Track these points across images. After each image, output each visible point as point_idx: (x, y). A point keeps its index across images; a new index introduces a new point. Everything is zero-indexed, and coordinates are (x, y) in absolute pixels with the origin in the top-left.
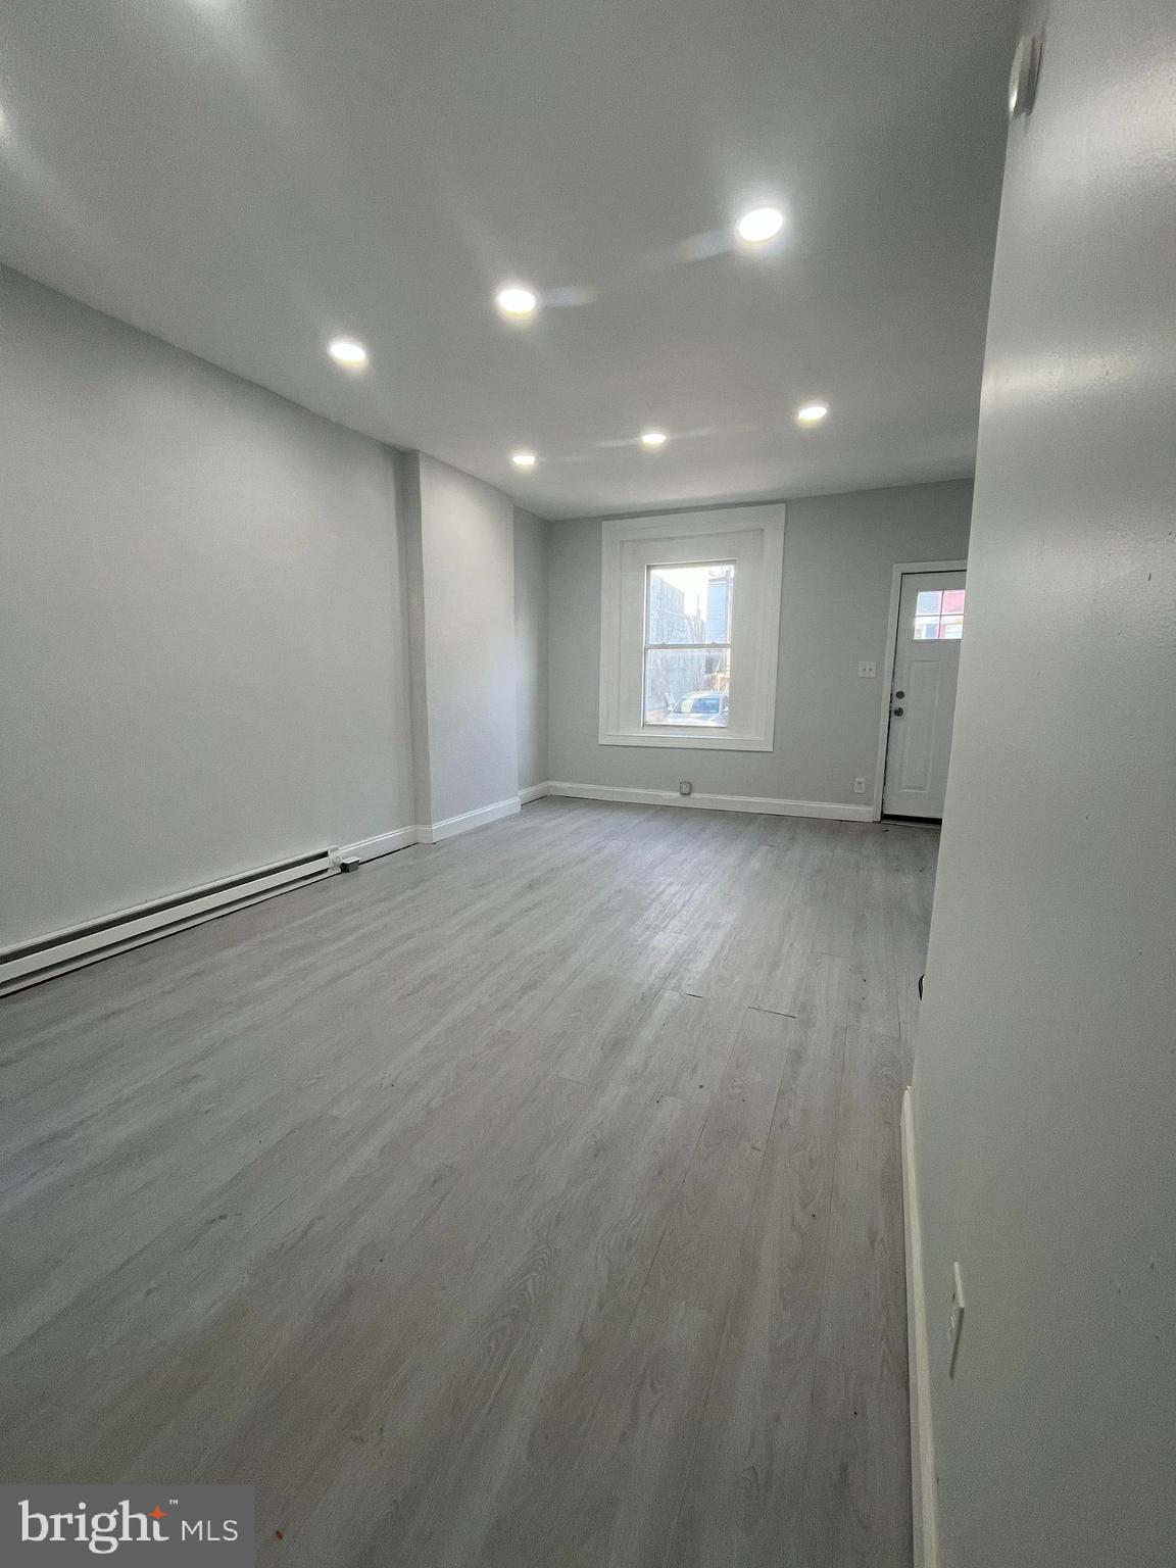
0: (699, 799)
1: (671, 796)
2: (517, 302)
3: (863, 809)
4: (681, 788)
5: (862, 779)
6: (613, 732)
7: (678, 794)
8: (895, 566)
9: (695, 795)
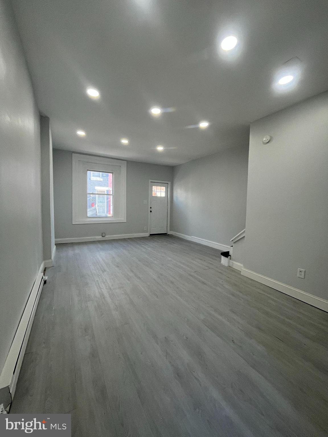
0: (108, 237)
1: (99, 238)
2: (156, 111)
3: (147, 233)
4: (102, 235)
5: (146, 227)
6: (77, 220)
7: (101, 237)
8: (149, 180)
9: (106, 236)
